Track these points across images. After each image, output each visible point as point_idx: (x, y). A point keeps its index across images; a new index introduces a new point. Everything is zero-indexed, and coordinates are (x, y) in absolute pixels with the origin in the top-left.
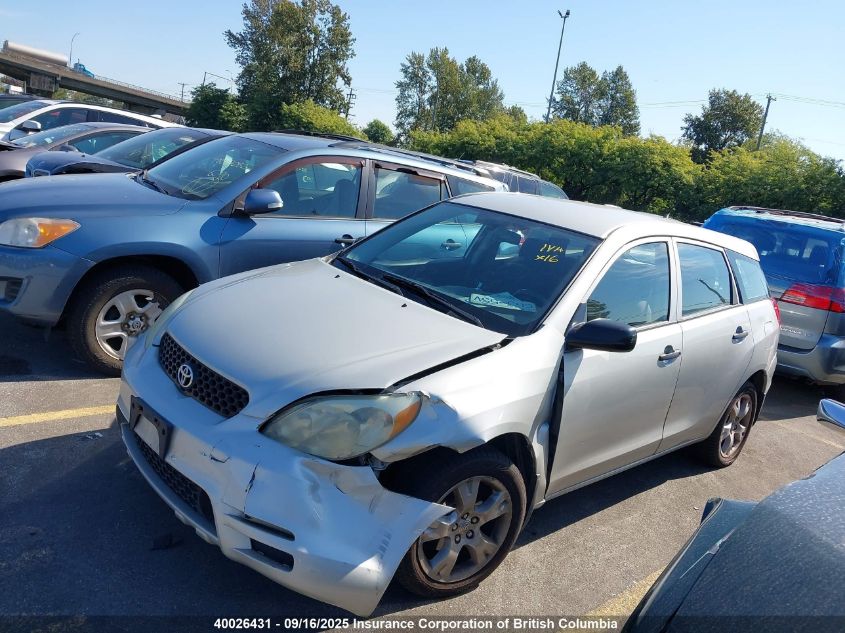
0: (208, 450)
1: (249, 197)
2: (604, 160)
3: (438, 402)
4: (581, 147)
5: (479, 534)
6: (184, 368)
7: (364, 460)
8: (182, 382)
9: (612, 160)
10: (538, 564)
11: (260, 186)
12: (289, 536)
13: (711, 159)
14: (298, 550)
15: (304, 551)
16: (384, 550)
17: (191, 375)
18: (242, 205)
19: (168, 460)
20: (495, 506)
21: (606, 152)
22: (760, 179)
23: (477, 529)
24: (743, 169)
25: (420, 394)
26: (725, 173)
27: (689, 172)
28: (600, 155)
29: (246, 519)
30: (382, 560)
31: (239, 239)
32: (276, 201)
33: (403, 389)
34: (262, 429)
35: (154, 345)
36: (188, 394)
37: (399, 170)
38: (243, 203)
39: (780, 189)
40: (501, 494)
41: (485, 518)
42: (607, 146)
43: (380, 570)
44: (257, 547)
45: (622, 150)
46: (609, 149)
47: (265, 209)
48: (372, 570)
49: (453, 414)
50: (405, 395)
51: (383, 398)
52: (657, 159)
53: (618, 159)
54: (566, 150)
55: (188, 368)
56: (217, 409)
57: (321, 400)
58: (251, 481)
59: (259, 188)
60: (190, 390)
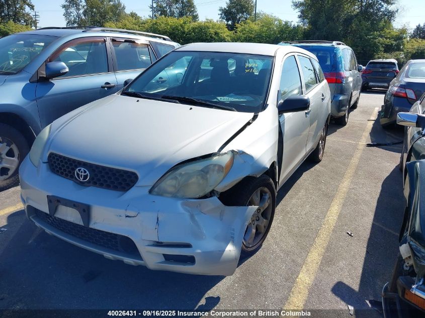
0: (123, 212)
1: (47, 68)
2: (186, 35)
3: (242, 153)
4: (173, 30)
5: (261, 218)
6: (79, 170)
7: (212, 194)
8: (81, 179)
9: (190, 34)
10: (280, 225)
11: (51, 59)
12: (188, 246)
13: (237, 28)
14: (196, 251)
15: (199, 251)
16: (233, 238)
17: (88, 172)
18: (43, 74)
19: (91, 226)
20: (267, 200)
21: (186, 30)
22: (260, 35)
23: (260, 215)
24: (252, 31)
25: (233, 151)
26: (244, 34)
27: (227, 36)
28: (184, 33)
29: (159, 244)
30: (234, 244)
31: (47, 94)
32: (64, 68)
33: (224, 151)
34: (150, 192)
35: (44, 163)
36: (88, 185)
37: (126, 41)
38: (44, 73)
39: (269, 38)
40: (268, 194)
41: (263, 208)
42: (186, 27)
43: (235, 249)
44: (168, 258)
45: (194, 29)
46: (188, 29)
47: (59, 74)
48: (231, 250)
49: (251, 157)
50: (225, 153)
51: (215, 158)
52: (212, 31)
53: (193, 34)
54: (166, 31)
55: (82, 169)
56: (115, 188)
57: (181, 167)
58: (157, 223)
59: (50, 61)
60: (89, 182)
